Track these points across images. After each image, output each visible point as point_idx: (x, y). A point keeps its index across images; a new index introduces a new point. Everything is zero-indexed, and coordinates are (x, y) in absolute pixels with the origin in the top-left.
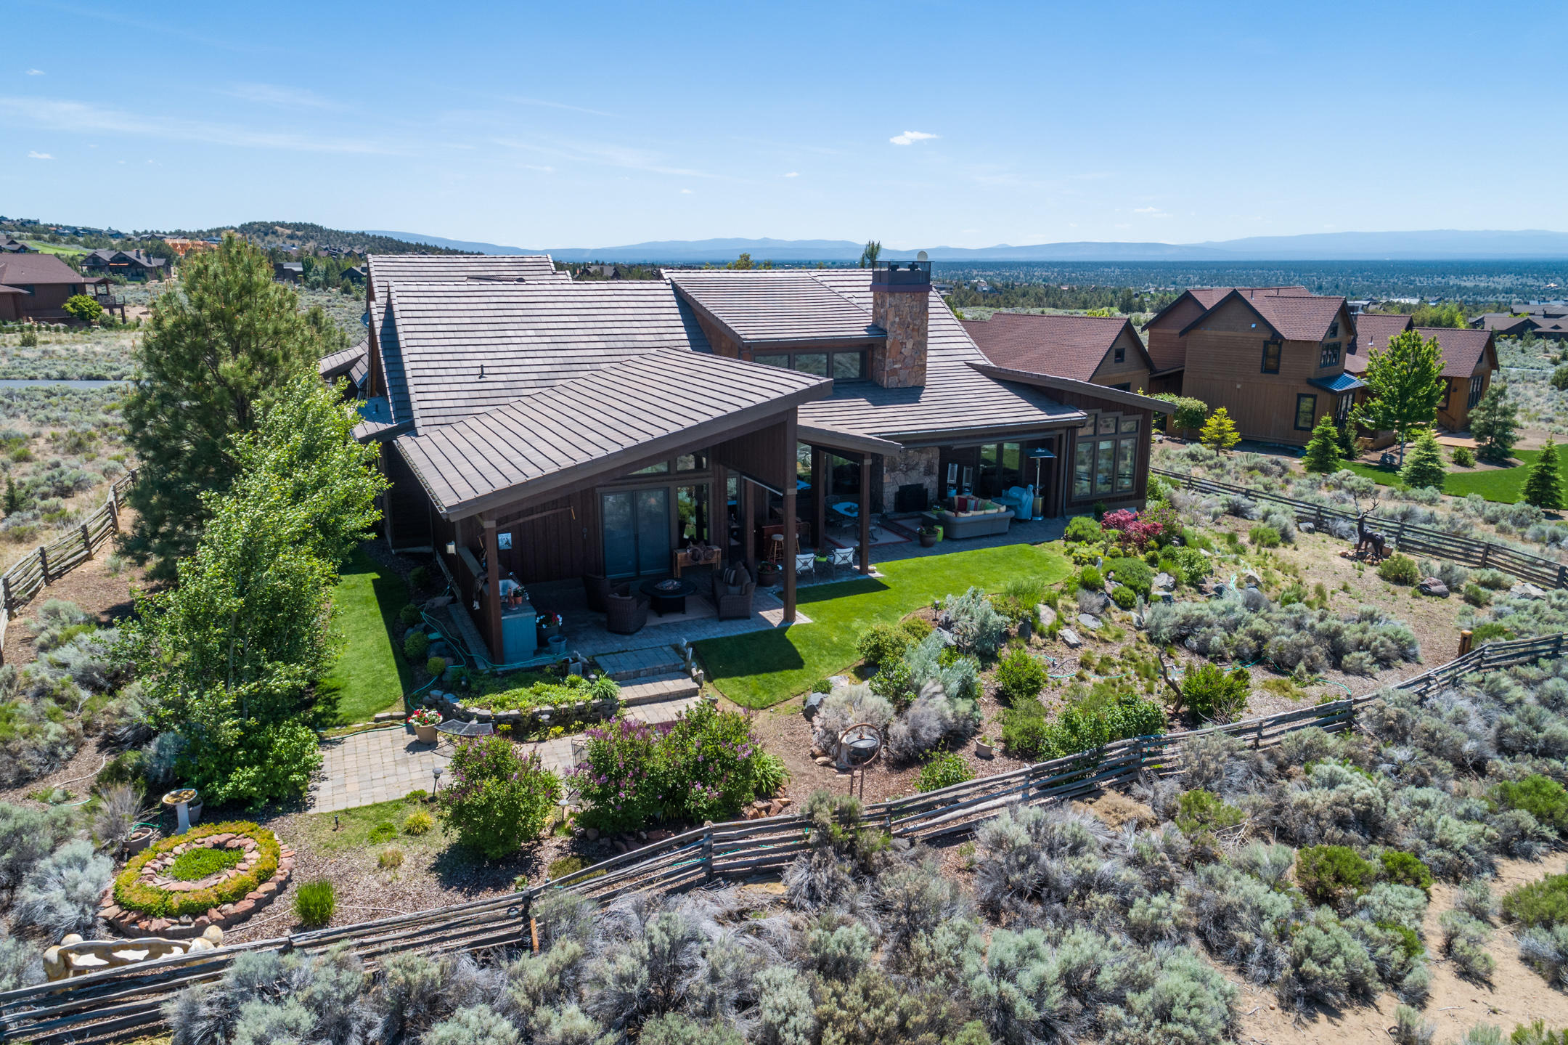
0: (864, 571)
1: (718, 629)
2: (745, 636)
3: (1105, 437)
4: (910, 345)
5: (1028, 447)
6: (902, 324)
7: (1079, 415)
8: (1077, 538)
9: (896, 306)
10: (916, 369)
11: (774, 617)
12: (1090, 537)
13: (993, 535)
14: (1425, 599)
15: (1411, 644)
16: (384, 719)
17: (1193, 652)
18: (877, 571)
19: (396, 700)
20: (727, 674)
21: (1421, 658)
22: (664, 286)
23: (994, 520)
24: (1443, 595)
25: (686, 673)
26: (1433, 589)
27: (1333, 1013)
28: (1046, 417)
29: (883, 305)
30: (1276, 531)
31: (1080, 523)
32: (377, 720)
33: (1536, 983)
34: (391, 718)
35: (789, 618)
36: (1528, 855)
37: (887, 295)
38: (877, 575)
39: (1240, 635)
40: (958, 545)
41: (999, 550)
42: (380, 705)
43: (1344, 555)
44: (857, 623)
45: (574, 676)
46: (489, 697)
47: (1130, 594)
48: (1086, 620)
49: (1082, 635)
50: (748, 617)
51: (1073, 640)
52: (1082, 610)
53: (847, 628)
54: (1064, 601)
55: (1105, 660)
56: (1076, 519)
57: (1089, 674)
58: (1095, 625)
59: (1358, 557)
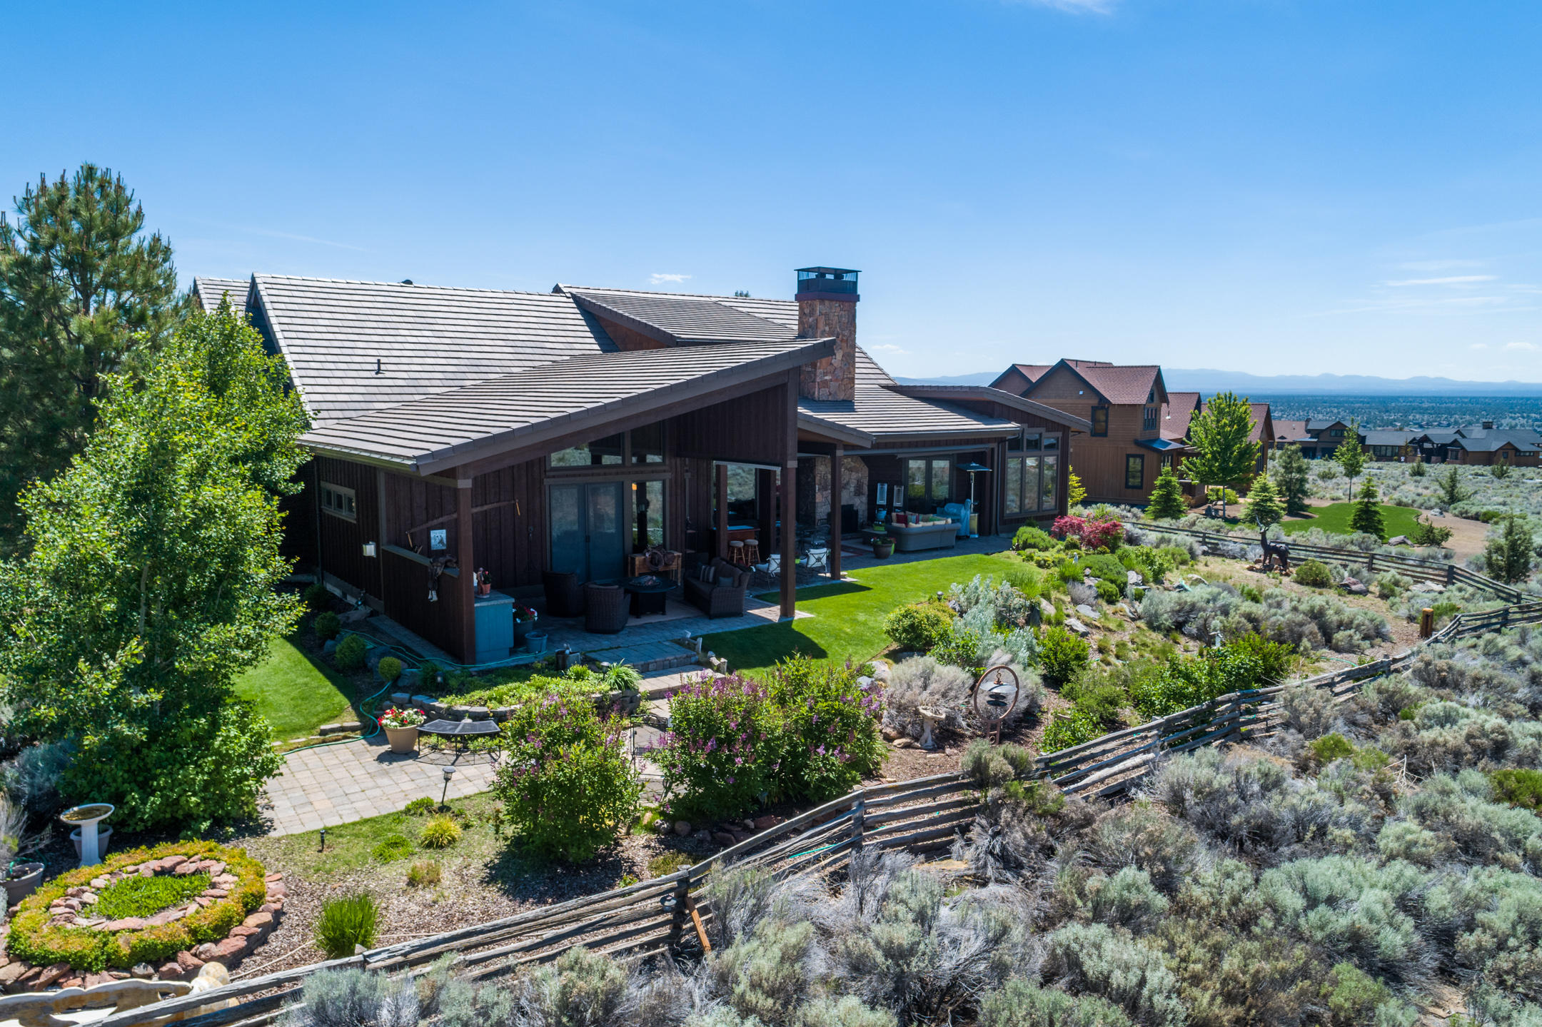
0: (835, 575)
1: (713, 626)
2: (749, 630)
3: (1031, 454)
4: (839, 356)
5: (959, 463)
6: (831, 333)
7: (1012, 425)
8: (1026, 545)
9: (826, 314)
10: (846, 381)
11: (772, 613)
12: (1042, 544)
13: (942, 548)
14: (1351, 597)
15: (1382, 624)
16: (333, 730)
18: (848, 576)
19: (342, 710)
20: (748, 666)
21: (1394, 637)
22: (565, 299)
23: (942, 531)
24: (1364, 593)
25: (707, 665)
26: (1354, 588)
28: (982, 426)
29: (812, 313)
30: (1185, 551)
31: (1026, 532)
32: (323, 733)
34: (342, 729)
35: (787, 612)
37: (817, 303)
38: (849, 580)
39: (1235, 618)
40: (912, 556)
41: (958, 559)
42: (325, 715)
43: (1251, 569)
44: (862, 617)
45: (577, 668)
46: (477, 694)
47: (1113, 588)
48: (1084, 610)
49: (1086, 625)
50: (738, 613)
51: (1081, 628)
52: (1075, 602)
53: (854, 621)
54: (1054, 594)
55: (1121, 645)
56: (1022, 529)
57: (1112, 659)
58: (1095, 615)
59: (1267, 569)
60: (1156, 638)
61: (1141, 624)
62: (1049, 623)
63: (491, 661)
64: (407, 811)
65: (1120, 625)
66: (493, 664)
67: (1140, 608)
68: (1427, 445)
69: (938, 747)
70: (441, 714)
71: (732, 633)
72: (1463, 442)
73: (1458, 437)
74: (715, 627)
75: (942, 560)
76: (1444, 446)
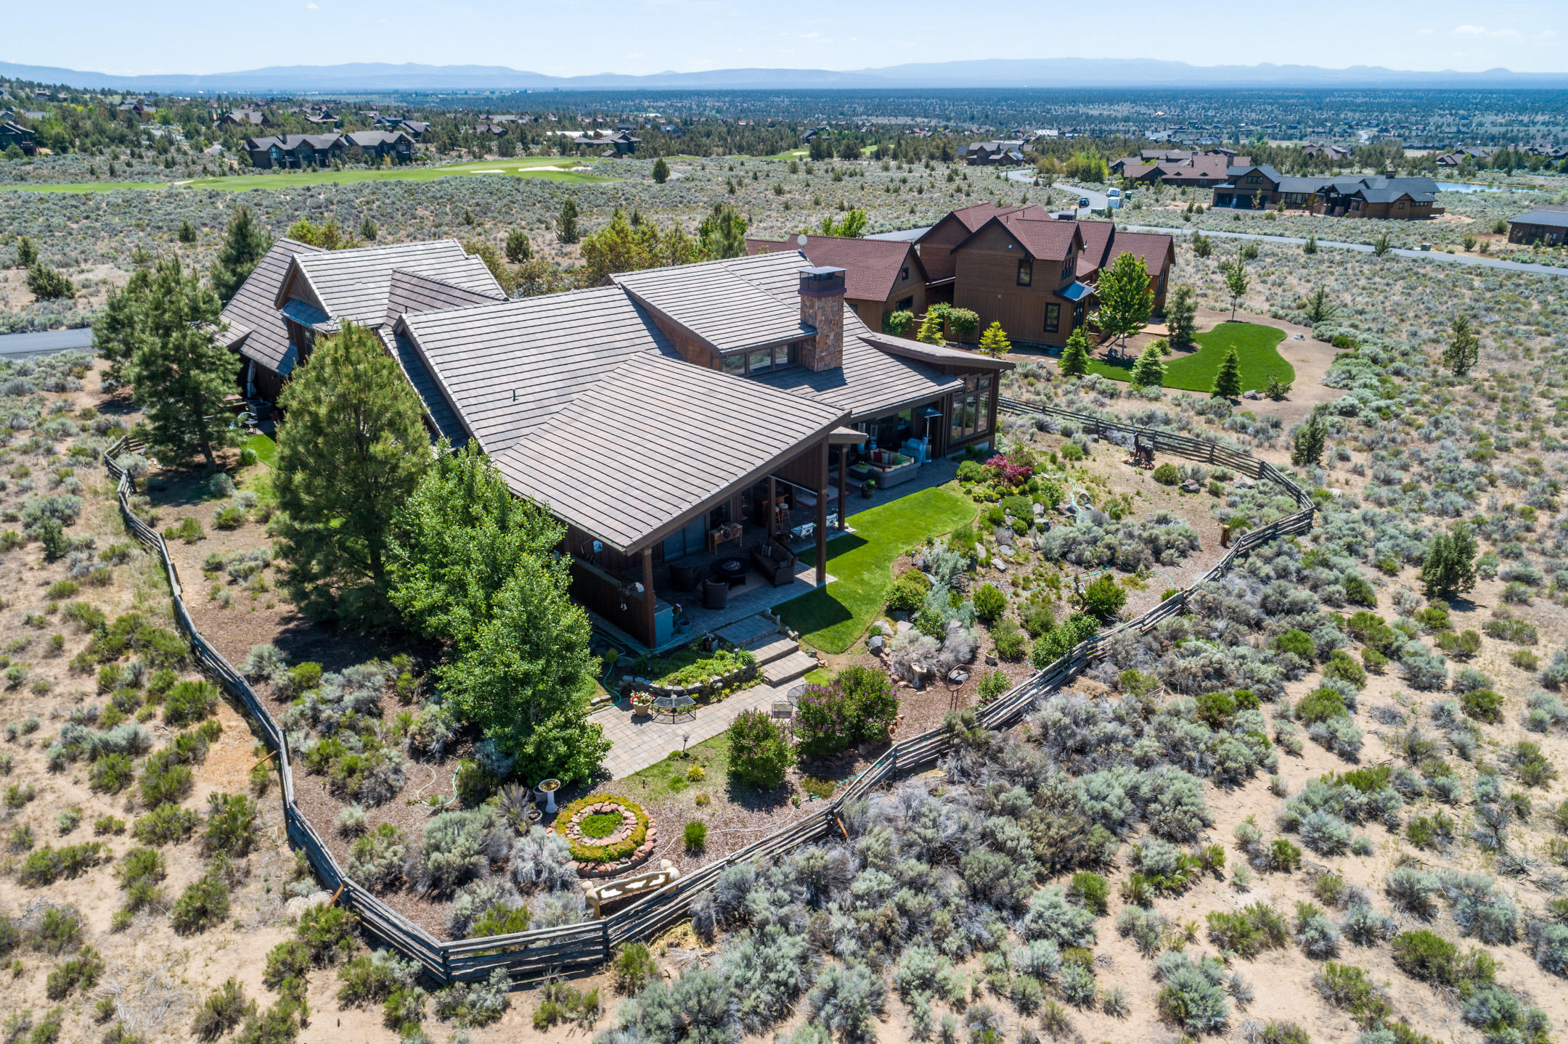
0: (842, 526)
2: (801, 598)
4: (832, 336)
6: (826, 320)
7: (958, 383)
8: (967, 479)
9: (823, 307)
10: (837, 354)
12: (977, 477)
13: (907, 481)
14: (1189, 496)
15: (1198, 533)
16: (598, 702)
17: (1072, 563)
18: (850, 526)
19: (596, 687)
20: (809, 631)
21: (1203, 545)
22: (617, 291)
23: (907, 471)
24: (1197, 491)
25: (786, 635)
26: (1191, 488)
29: (812, 306)
30: (1079, 447)
31: (968, 466)
32: (593, 705)
35: (820, 576)
36: (1296, 678)
37: (816, 300)
38: (850, 530)
39: (1100, 548)
40: (889, 495)
41: (918, 495)
43: (1127, 462)
44: (866, 576)
45: (720, 652)
46: (672, 676)
47: (1023, 524)
48: (1005, 549)
49: (1006, 561)
50: (792, 581)
51: (1002, 566)
52: (1000, 543)
53: (862, 582)
54: (986, 535)
55: (1026, 580)
56: (965, 463)
57: (1020, 591)
58: (1011, 552)
59: (1137, 463)
60: (1049, 568)
61: (1040, 555)
62: (982, 565)
63: (664, 643)
64: (669, 758)
65: (1027, 559)
66: (666, 647)
67: (1041, 541)
68: (1333, 195)
69: (921, 688)
70: (656, 693)
71: (792, 602)
72: (1366, 193)
74: (781, 596)
76: (1347, 197)
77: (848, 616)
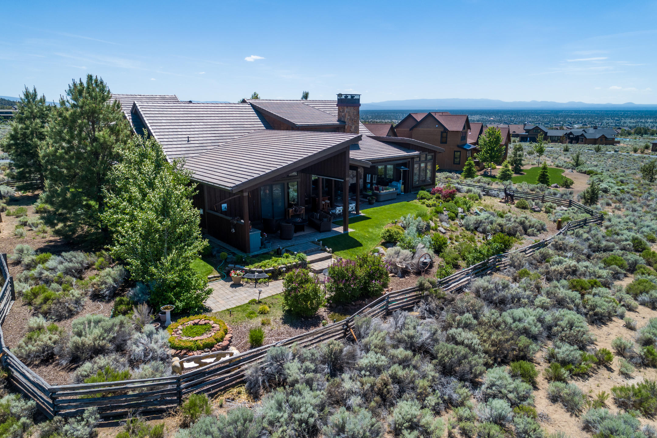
0: (358, 213)
1: (322, 236)
2: (335, 237)
3: (423, 162)
4: (353, 127)
5: (397, 167)
6: (350, 119)
7: (417, 153)
8: (422, 198)
9: (349, 112)
11: (340, 229)
12: (428, 197)
13: (392, 199)
14: (535, 213)
15: (544, 225)
16: (212, 278)
18: (362, 213)
19: (212, 271)
20: (338, 250)
21: (548, 229)
22: (247, 105)
23: (392, 193)
24: (539, 211)
25: (325, 251)
26: (536, 209)
27: (605, 324)
28: (406, 154)
29: (343, 111)
30: (477, 195)
31: (422, 193)
32: (209, 278)
33: (648, 310)
34: (215, 277)
35: (346, 229)
37: (345, 108)
38: (362, 214)
39: (495, 225)
40: (382, 203)
41: (398, 204)
42: (208, 272)
43: (500, 202)
44: (370, 230)
45: (285, 254)
46: (257, 264)
47: (453, 215)
48: (444, 224)
49: (445, 229)
50: (330, 230)
51: (444, 231)
52: (441, 221)
53: (368, 232)
54: (434, 218)
55: (457, 237)
56: (421, 192)
57: (454, 242)
58: (448, 226)
59: (506, 202)
60: (468, 234)
61: (463, 228)
62: (433, 230)
63: (255, 251)
64: (249, 303)
65: (456, 229)
66: (256, 253)
67: (463, 222)
68: (571, 136)
69: (403, 276)
70: (246, 272)
71: (330, 238)
72: (585, 135)
73: (583, 132)
74: (323, 236)
75: (393, 204)
76: (578, 136)
77: (360, 245)
